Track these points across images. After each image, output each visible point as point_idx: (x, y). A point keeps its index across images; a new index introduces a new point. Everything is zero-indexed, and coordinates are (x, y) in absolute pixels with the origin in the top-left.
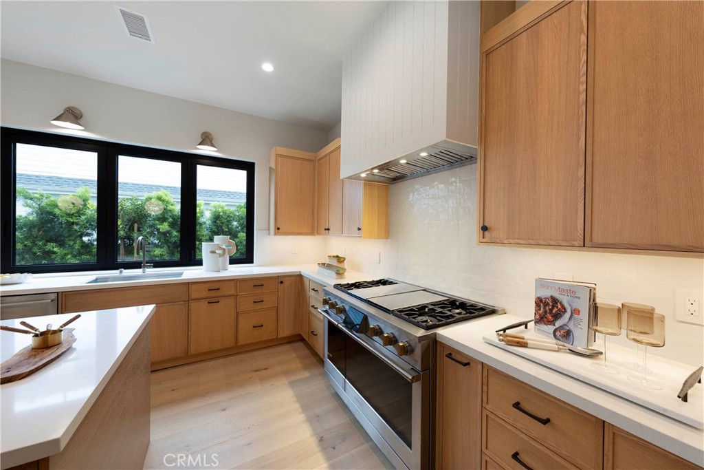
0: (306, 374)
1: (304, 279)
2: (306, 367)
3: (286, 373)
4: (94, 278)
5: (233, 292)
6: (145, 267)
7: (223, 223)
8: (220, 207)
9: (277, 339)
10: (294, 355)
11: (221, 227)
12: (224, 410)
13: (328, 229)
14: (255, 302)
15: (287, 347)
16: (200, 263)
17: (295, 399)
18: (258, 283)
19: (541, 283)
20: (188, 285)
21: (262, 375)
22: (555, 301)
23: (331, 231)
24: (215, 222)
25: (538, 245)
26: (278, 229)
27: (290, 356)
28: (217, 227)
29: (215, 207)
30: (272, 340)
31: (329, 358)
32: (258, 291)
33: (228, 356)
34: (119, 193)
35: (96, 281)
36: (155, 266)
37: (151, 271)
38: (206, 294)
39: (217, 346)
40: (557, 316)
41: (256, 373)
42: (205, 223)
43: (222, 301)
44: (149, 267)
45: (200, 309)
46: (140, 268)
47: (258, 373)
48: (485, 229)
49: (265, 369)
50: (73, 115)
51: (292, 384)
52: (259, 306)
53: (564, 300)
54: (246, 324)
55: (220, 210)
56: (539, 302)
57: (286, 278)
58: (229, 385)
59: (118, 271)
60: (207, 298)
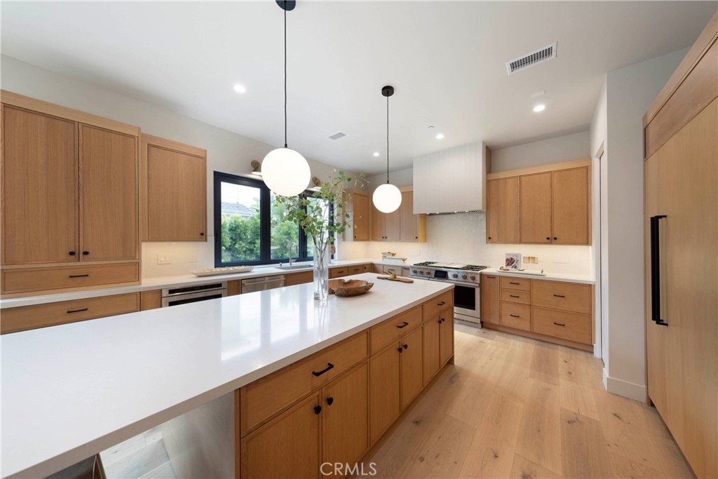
1: (377, 266)
6: (291, 262)
13: (385, 237)
19: (507, 254)
22: (512, 259)
23: (389, 239)
25: (507, 243)
26: (355, 237)
37: (294, 264)
40: (512, 263)
48: (490, 238)
53: (514, 258)
56: (507, 260)
59: (279, 265)
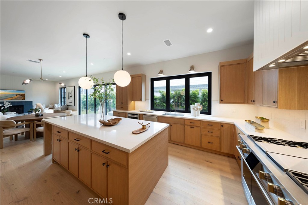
0: (232, 177)
1: (236, 127)
2: (233, 174)
3: (221, 170)
4: (164, 113)
5: (199, 125)
6: (175, 112)
7: (206, 97)
8: (205, 91)
9: (220, 152)
10: (228, 164)
11: (206, 98)
12: (190, 169)
13: (254, 101)
14: (208, 132)
15: (226, 158)
16: (190, 112)
17: (221, 185)
18: (210, 124)
20: (184, 120)
21: (209, 165)
23: (256, 102)
24: (203, 97)
26: (222, 100)
27: (226, 163)
28: (204, 99)
29: (203, 91)
30: (217, 151)
31: (243, 176)
32: (210, 127)
33: (198, 149)
34: (170, 89)
35: (165, 114)
36: (178, 112)
37: (177, 113)
38: (190, 124)
39: (194, 144)
41: (206, 162)
42: (199, 97)
43: (195, 128)
44: (176, 112)
45: (188, 128)
46: (174, 112)
47: (207, 162)
49: (211, 163)
50: (161, 72)
51: (222, 177)
52: (210, 134)
54: (205, 140)
55: (205, 92)
57: (225, 124)
58: (195, 161)
59: (169, 112)
60: (190, 125)
